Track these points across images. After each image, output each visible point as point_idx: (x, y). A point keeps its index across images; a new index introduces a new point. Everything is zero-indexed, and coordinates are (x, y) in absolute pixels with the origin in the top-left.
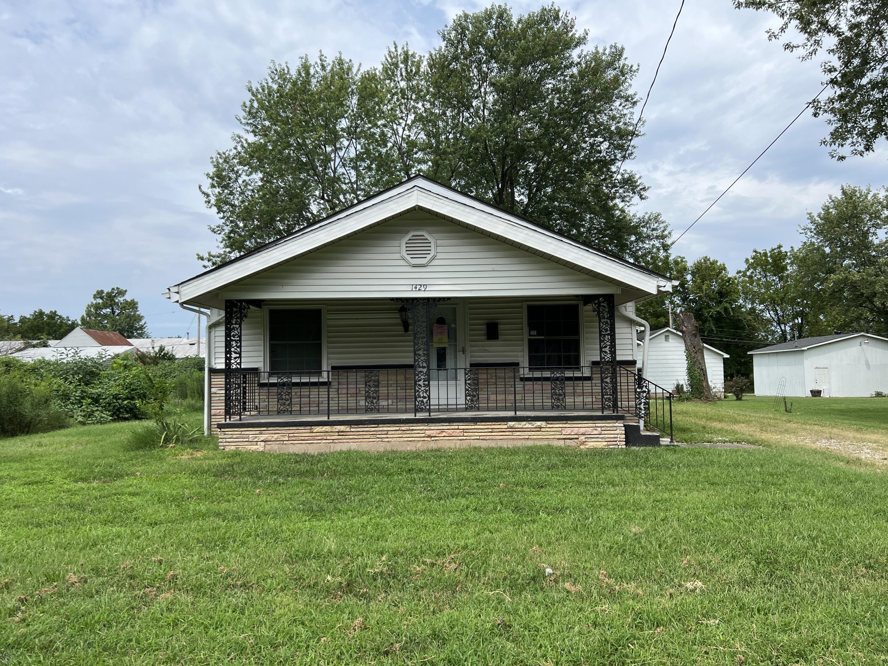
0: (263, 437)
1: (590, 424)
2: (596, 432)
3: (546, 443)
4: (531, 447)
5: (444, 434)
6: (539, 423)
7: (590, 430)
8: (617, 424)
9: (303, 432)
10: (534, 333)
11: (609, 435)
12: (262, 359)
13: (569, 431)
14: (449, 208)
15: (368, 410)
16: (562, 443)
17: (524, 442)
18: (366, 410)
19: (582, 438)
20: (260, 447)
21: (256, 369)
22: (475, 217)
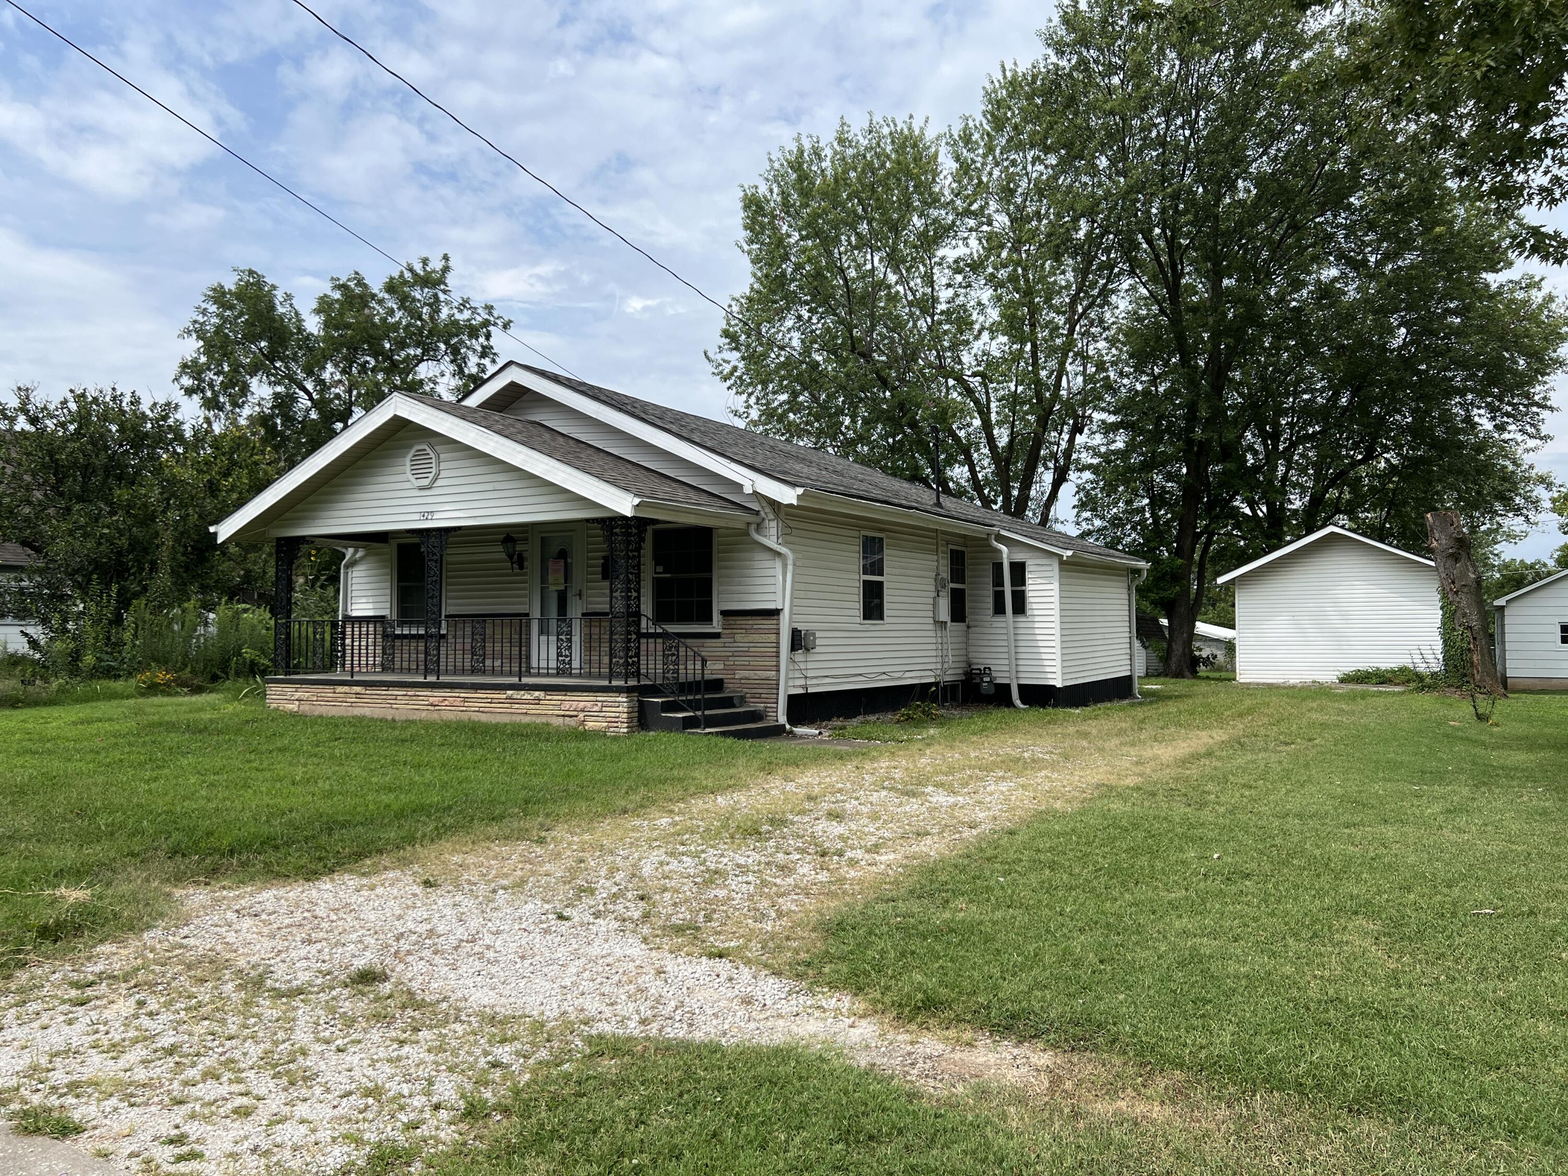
0: (298, 695)
1: (590, 697)
2: (596, 709)
3: (544, 720)
4: (528, 725)
5: (446, 703)
6: (537, 694)
7: (589, 704)
8: (619, 699)
9: (327, 692)
10: (660, 569)
11: (610, 712)
12: (388, 605)
13: (566, 705)
14: (424, 415)
15: (473, 671)
16: (561, 719)
17: (522, 717)
18: (473, 672)
19: (581, 715)
20: (294, 707)
21: (383, 617)
22: (448, 424)
